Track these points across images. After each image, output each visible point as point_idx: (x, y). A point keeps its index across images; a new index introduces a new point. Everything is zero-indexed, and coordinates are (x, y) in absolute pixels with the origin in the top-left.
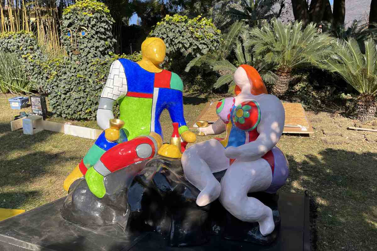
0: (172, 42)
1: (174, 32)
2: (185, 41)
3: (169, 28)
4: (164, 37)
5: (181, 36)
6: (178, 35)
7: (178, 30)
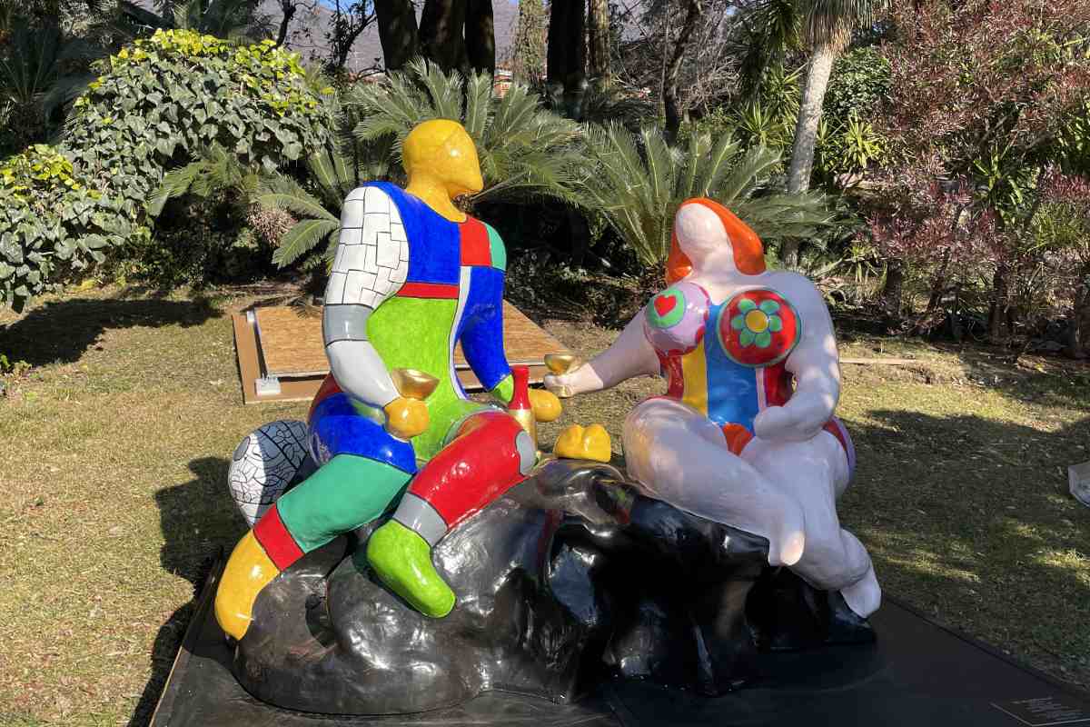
0: (184, 120)
1: (189, 85)
2: (232, 118)
3: (172, 73)
4: (152, 100)
5: (214, 100)
6: (206, 97)
7: (202, 81)
